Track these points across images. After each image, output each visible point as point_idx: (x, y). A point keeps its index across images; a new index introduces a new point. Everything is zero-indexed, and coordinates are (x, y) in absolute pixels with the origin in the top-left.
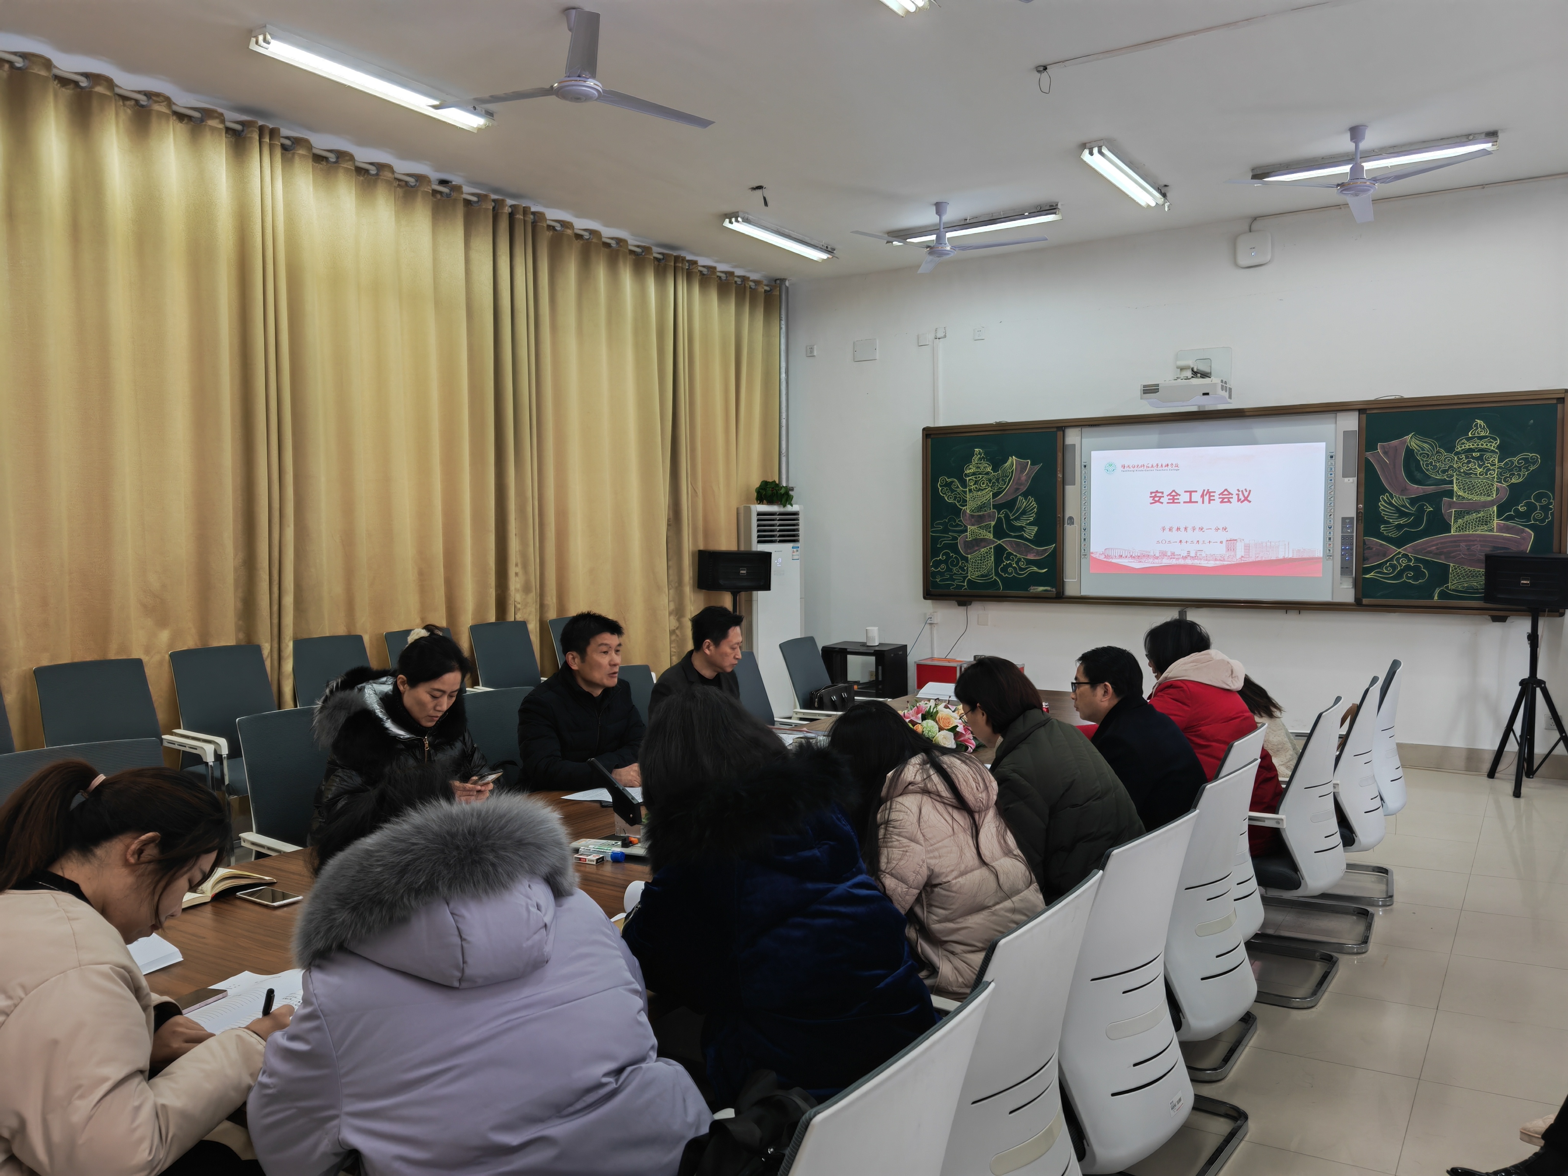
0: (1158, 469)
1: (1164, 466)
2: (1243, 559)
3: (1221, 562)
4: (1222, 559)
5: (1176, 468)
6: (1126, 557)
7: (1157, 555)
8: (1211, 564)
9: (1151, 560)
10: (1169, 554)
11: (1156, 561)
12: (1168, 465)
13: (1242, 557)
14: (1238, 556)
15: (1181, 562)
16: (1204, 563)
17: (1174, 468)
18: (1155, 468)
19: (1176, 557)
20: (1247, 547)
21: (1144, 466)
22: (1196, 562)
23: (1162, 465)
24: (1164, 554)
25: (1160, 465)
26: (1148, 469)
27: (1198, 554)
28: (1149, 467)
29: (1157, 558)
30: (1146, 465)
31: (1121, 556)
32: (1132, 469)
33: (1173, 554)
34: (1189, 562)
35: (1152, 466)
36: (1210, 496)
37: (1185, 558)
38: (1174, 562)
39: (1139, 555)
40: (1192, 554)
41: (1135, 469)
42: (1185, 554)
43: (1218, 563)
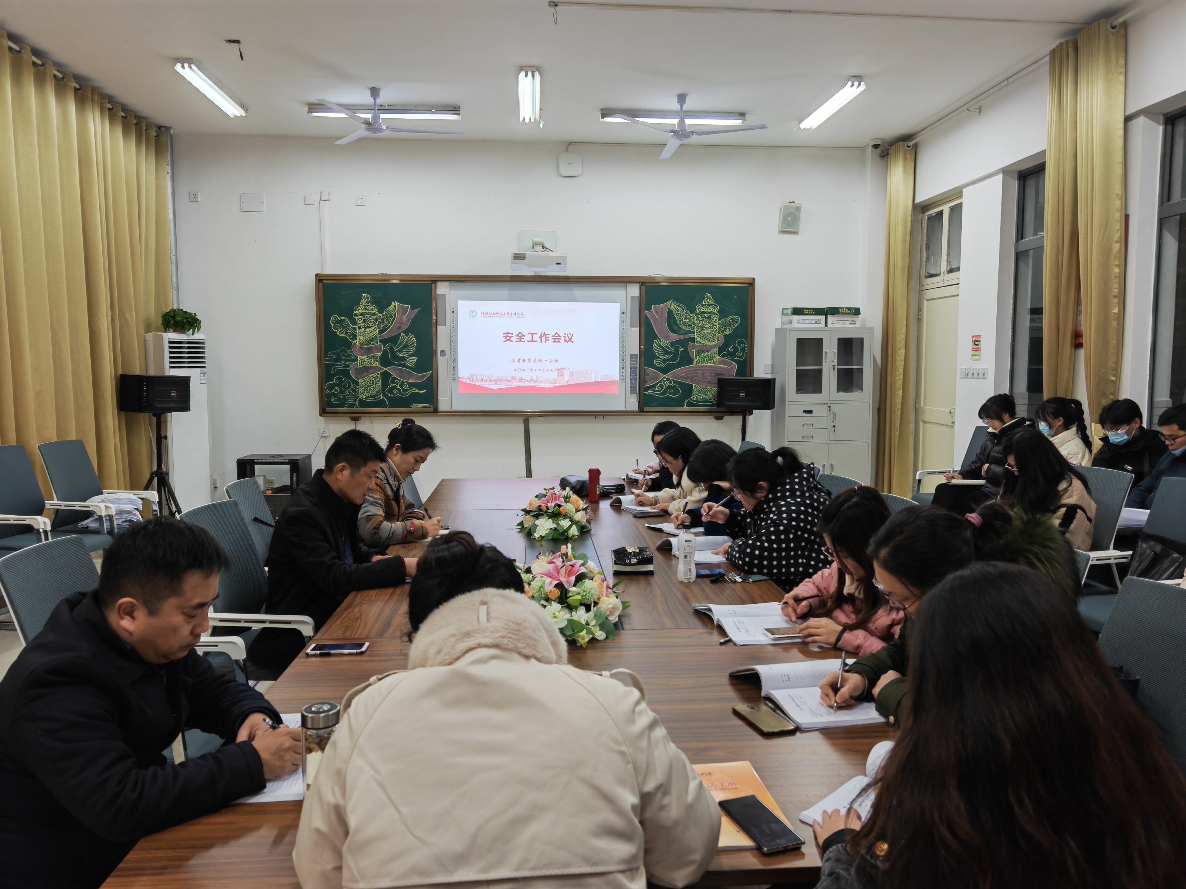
0: (509, 316)
1: (513, 314)
2: (568, 382)
3: (554, 384)
4: (555, 382)
5: (522, 316)
6: (486, 381)
7: (509, 379)
8: (548, 386)
9: (505, 383)
10: (518, 378)
11: (509, 383)
12: (515, 314)
13: (568, 380)
14: (566, 380)
15: (527, 384)
16: (542, 385)
17: (520, 316)
18: (507, 315)
19: (523, 381)
20: (571, 374)
21: (498, 313)
22: (537, 385)
23: (511, 314)
24: (514, 379)
25: (510, 314)
26: (501, 316)
27: (539, 378)
28: (502, 314)
29: (509, 381)
30: (499, 313)
31: (482, 380)
32: (489, 315)
33: (521, 379)
34: (532, 384)
35: (504, 314)
36: (546, 337)
37: (529, 381)
38: (521, 384)
39: (496, 379)
40: (534, 379)
41: (492, 315)
42: (529, 379)
43: (553, 385)
